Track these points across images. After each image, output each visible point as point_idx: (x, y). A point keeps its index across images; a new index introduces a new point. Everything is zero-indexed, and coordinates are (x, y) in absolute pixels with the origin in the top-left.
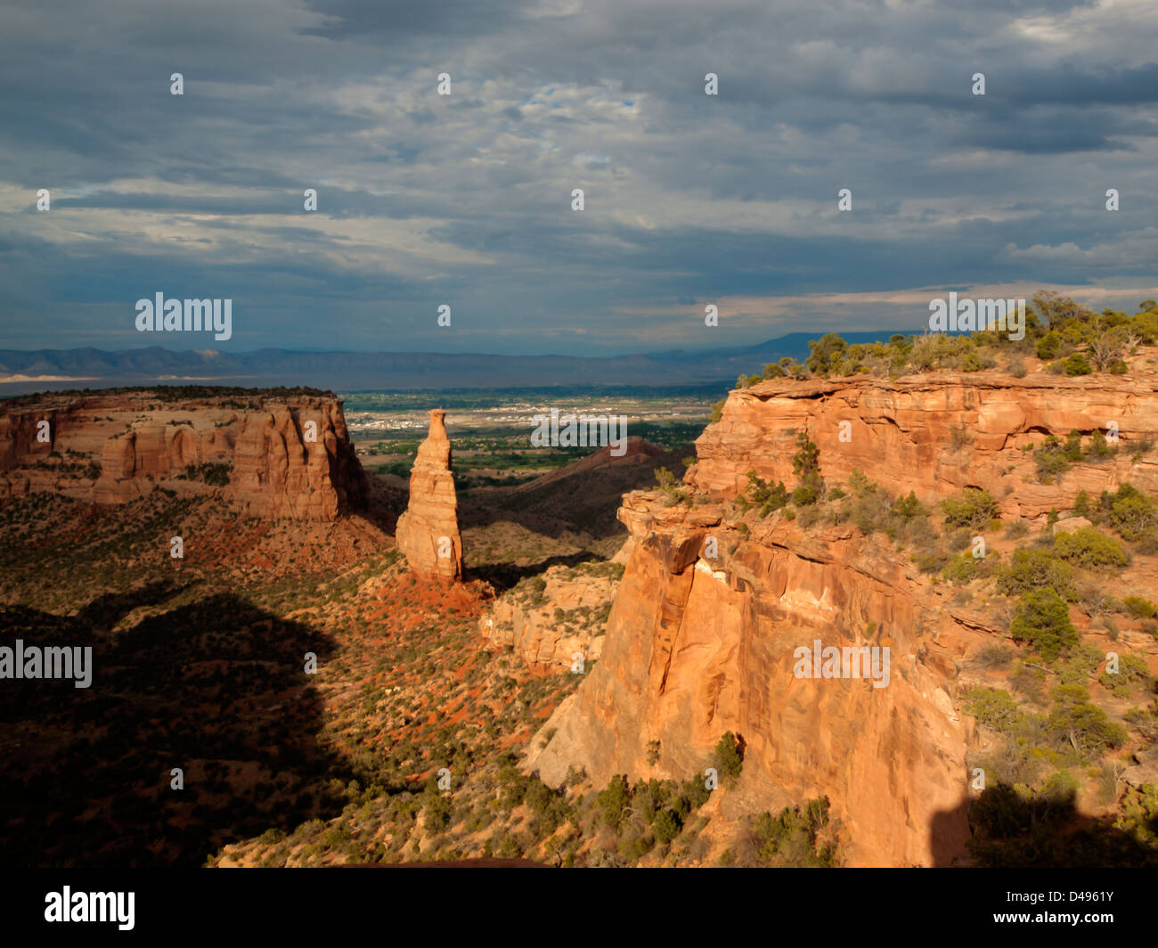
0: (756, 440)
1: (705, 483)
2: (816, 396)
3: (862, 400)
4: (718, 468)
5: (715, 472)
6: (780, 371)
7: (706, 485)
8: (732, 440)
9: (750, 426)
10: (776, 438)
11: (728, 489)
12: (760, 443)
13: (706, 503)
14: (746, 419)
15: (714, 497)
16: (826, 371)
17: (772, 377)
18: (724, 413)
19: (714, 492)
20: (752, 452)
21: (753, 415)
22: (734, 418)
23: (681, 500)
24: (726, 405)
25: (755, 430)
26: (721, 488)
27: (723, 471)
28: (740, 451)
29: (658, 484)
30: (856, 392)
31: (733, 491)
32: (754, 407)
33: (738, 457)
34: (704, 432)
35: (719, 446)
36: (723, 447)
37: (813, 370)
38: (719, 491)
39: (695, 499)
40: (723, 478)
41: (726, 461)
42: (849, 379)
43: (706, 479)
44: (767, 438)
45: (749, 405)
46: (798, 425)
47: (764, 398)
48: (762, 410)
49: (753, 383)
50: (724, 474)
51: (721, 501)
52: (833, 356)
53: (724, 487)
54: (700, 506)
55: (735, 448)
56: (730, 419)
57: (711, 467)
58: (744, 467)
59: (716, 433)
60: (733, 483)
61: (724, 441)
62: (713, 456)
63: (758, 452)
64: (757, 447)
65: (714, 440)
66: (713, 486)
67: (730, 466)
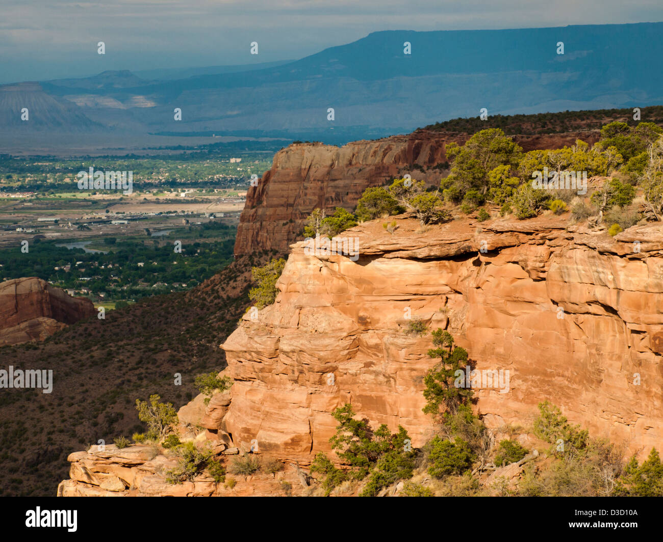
0: (347, 343)
1: (247, 430)
2: (463, 256)
3: (553, 267)
4: (272, 398)
5: (267, 407)
6: (392, 203)
7: (249, 434)
8: (298, 344)
9: (335, 313)
10: (387, 339)
11: (295, 442)
12: (356, 347)
13: (253, 472)
14: (327, 301)
15: (267, 457)
16: (481, 203)
17: (375, 216)
18: (283, 287)
19: (266, 447)
20: (341, 366)
21: (342, 291)
22: (304, 300)
23: (201, 467)
24: (285, 273)
25: (347, 323)
26: (280, 439)
27: (283, 405)
28: (318, 366)
29: (142, 428)
30: (542, 250)
31: (305, 444)
32: (342, 277)
33: (314, 377)
34: (241, 323)
35: (274, 355)
36: (282, 357)
37: (457, 199)
38: (276, 446)
39: (230, 465)
40: (284, 420)
41: (289, 386)
42: (528, 225)
43: (251, 422)
44: (370, 338)
45: (333, 273)
46: (430, 311)
47: (364, 259)
48: (360, 282)
49: (340, 229)
50: (286, 412)
51: (280, 466)
52: (496, 173)
53: (287, 438)
54: (239, 478)
55: (306, 358)
56: (295, 299)
57: (258, 397)
58: (327, 397)
59: (268, 329)
60: (303, 429)
61: (285, 346)
62: (263, 376)
63: (353, 366)
64: (350, 357)
65: (264, 344)
66: (264, 436)
67: (299, 394)
